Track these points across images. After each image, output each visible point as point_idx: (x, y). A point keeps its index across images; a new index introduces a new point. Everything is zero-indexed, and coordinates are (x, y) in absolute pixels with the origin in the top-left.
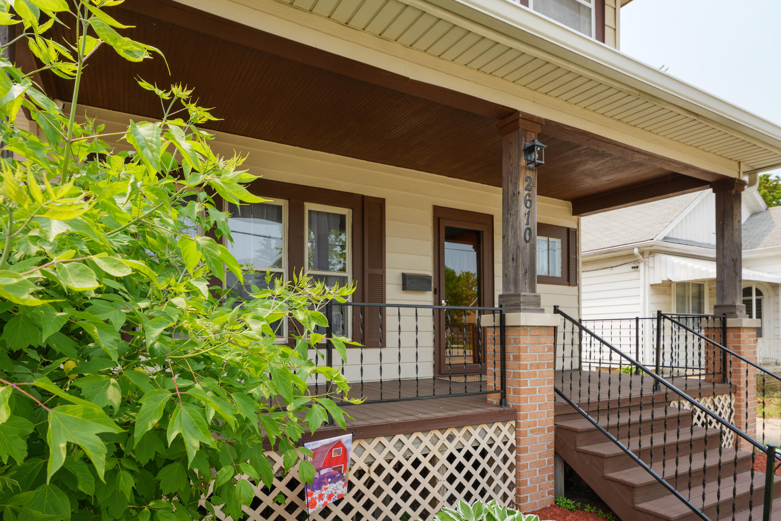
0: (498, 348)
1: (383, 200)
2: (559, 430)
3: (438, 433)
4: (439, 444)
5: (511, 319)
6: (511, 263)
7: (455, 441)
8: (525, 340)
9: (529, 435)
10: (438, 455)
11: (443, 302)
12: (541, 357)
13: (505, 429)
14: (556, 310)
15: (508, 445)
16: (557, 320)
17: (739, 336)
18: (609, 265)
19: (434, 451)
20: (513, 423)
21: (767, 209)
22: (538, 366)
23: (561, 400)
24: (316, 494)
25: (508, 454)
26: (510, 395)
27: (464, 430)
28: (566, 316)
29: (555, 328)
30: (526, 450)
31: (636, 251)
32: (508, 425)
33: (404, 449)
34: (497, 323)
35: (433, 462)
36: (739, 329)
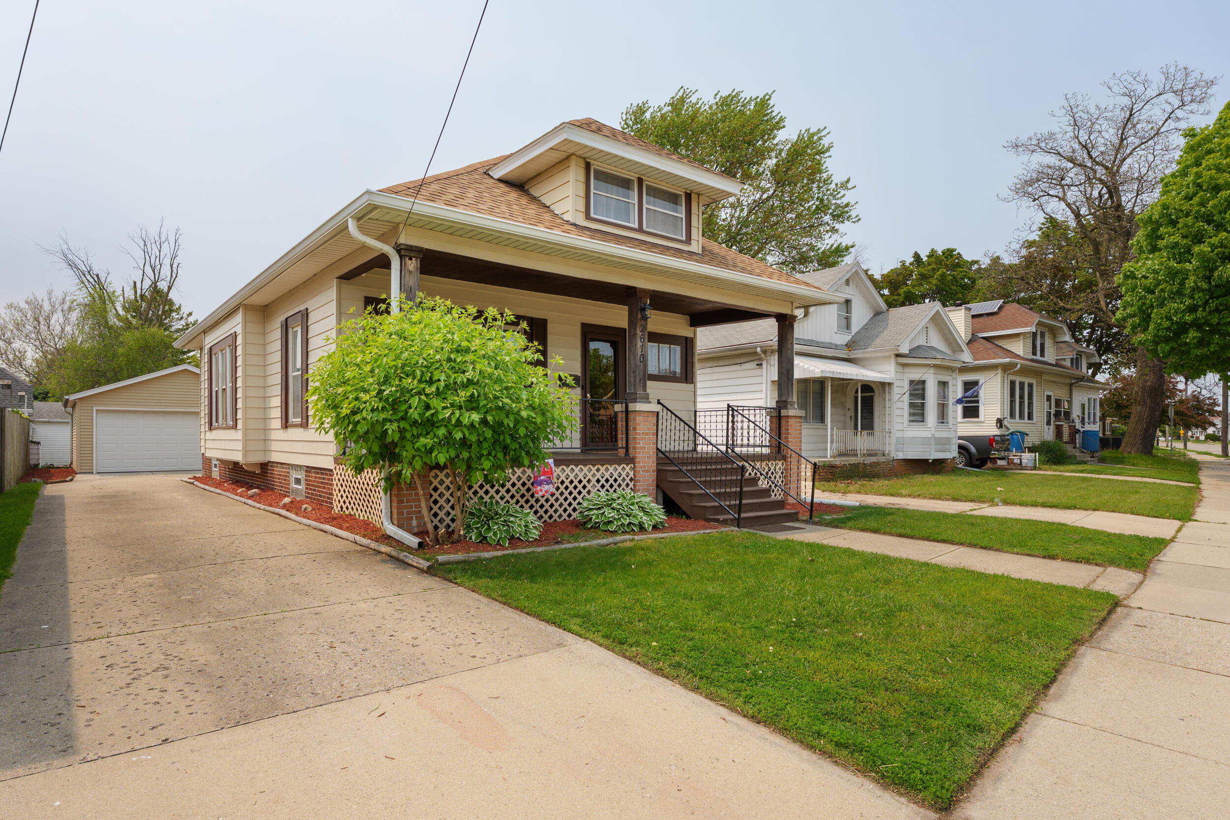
0: (624, 424)
1: (546, 321)
2: (658, 471)
3: (591, 467)
4: (592, 473)
5: (632, 407)
6: (632, 374)
7: (600, 472)
8: (639, 419)
9: (641, 473)
10: (591, 478)
11: (588, 395)
12: (649, 429)
13: (628, 468)
14: (659, 403)
15: (629, 477)
16: (658, 408)
17: (788, 422)
18: (738, 361)
19: (589, 476)
20: (632, 466)
21: (888, 310)
22: (647, 434)
23: (660, 455)
24: (539, 488)
25: (629, 482)
26: (631, 450)
27: (605, 467)
28: (664, 406)
29: (658, 413)
30: (639, 481)
31: (759, 349)
32: (629, 466)
33: (574, 473)
34: (624, 409)
35: (589, 481)
36: (788, 416)
